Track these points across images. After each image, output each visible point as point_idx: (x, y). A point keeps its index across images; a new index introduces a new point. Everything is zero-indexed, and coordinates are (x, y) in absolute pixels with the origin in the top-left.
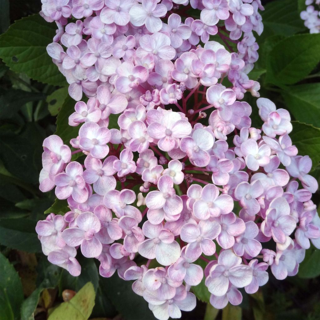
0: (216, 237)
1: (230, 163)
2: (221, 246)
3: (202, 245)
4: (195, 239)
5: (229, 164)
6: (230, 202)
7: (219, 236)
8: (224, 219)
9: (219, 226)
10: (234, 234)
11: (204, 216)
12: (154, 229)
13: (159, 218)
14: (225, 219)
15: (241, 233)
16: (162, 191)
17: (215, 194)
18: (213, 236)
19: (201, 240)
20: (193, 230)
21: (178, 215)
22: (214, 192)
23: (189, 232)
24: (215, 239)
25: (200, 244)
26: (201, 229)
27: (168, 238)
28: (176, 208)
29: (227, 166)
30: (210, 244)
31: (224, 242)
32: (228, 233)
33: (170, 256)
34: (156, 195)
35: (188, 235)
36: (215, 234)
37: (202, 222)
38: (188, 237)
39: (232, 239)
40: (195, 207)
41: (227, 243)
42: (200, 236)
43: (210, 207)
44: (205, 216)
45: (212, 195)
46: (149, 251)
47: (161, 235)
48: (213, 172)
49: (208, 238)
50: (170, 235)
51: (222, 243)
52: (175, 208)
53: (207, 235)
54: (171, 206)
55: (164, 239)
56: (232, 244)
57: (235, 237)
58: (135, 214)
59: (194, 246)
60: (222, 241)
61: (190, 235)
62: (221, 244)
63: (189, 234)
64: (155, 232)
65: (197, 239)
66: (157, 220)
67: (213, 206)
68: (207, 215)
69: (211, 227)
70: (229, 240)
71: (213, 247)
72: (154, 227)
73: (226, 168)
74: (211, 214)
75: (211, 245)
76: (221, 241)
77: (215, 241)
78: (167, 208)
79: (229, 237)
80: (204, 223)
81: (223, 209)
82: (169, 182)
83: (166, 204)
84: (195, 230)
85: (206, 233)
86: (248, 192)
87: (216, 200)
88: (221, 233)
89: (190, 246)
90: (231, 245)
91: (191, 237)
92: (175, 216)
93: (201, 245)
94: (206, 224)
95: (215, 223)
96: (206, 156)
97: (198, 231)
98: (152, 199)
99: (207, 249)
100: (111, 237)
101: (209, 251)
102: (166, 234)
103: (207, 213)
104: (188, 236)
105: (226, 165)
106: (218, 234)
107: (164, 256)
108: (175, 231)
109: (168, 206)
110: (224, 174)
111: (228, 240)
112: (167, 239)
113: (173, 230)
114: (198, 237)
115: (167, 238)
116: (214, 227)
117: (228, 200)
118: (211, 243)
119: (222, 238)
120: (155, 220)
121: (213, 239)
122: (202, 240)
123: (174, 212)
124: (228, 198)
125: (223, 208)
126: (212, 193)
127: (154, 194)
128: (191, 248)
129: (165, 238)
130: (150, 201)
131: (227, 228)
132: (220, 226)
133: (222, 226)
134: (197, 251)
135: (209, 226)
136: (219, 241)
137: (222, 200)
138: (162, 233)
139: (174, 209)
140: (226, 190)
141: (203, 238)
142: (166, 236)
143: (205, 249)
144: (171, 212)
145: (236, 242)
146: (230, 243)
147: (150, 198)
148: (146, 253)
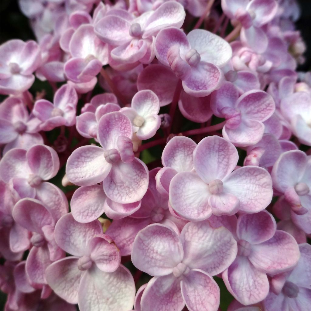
0: (223, 269)
1: (268, 102)
2: (234, 295)
3: (186, 286)
4: (169, 268)
5: (263, 106)
6: (263, 186)
7: (231, 269)
8: (244, 230)
9: (233, 244)
10: (269, 268)
11: (196, 212)
12: (85, 236)
13: (93, 208)
14: (246, 229)
15: (285, 266)
16: (105, 147)
17: (227, 165)
18: (215, 268)
19: (184, 271)
20: (166, 244)
21: (135, 204)
22: (226, 160)
23: (155, 248)
24: (221, 275)
25: (181, 282)
26: (186, 245)
27: (108, 259)
28: (134, 190)
29: (258, 112)
30: (205, 286)
31: (242, 285)
32: (251, 264)
33: (112, 303)
34: (93, 158)
35: (154, 255)
36: (220, 263)
37: (190, 227)
38: (153, 261)
39: (261, 282)
40: (176, 187)
41: (248, 289)
42: (182, 262)
43: (212, 194)
44: (199, 214)
45: (219, 166)
46: (73, 285)
47: (95, 250)
48: (226, 117)
49: (202, 269)
50: (113, 251)
51: (237, 287)
52: (131, 190)
53: (201, 263)
54: (122, 182)
55: (101, 261)
56: (262, 293)
57: (271, 278)
58: (56, 203)
59: (167, 285)
60: (238, 282)
61: (158, 257)
62: (234, 290)
63: (157, 253)
64: (85, 241)
65: (175, 268)
66: (90, 214)
67: (220, 191)
68: (204, 210)
69: (210, 244)
70: (255, 281)
71: (212, 296)
72: (85, 232)
73: (256, 115)
74: (214, 206)
75: (208, 288)
76: (233, 282)
77: (219, 279)
78: (113, 186)
79: (255, 274)
80: (195, 230)
81: (245, 203)
82: (124, 129)
83: (111, 177)
84: (172, 247)
85: (198, 257)
86: (300, 178)
87: (230, 179)
88: (236, 260)
89: (155, 284)
90: (258, 295)
91: (162, 263)
92: (128, 206)
93: (184, 286)
94: (201, 233)
95: (222, 231)
96: (212, 78)
97: (179, 250)
98: (84, 165)
99: (198, 298)
100: (13, 246)
101: (202, 303)
102: (104, 250)
103: (205, 206)
104: (152, 258)
105: (256, 109)
106: (229, 262)
107: (98, 302)
108: (129, 245)
109: (115, 183)
110: (251, 127)
111: (251, 282)
112: (106, 260)
113: (125, 242)
114: (176, 265)
115: (106, 257)
116: (219, 244)
117: (257, 182)
118: (210, 285)
119: (237, 275)
120: (85, 214)
121: (216, 273)
122: (187, 272)
123: (127, 196)
124: (258, 177)
125: (244, 200)
126: (219, 163)
127: (88, 155)
128: (158, 291)
129: (102, 259)
130: (77, 167)
131: (252, 252)
132: (235, 242)
133: (239, 244)
134: (175, 299)
135: (208, 238)
136: (230, 282)
137: (244, 181)
138: (97, 247)
139: (127, 191)
140: (255, 156)
141: (190, 269)
142: (105, 253)
143: (192, 298)
144: (120, 197)
145: (272, 289)
146: (258, 290)
147: (79, 162)
148: (66, 288)
